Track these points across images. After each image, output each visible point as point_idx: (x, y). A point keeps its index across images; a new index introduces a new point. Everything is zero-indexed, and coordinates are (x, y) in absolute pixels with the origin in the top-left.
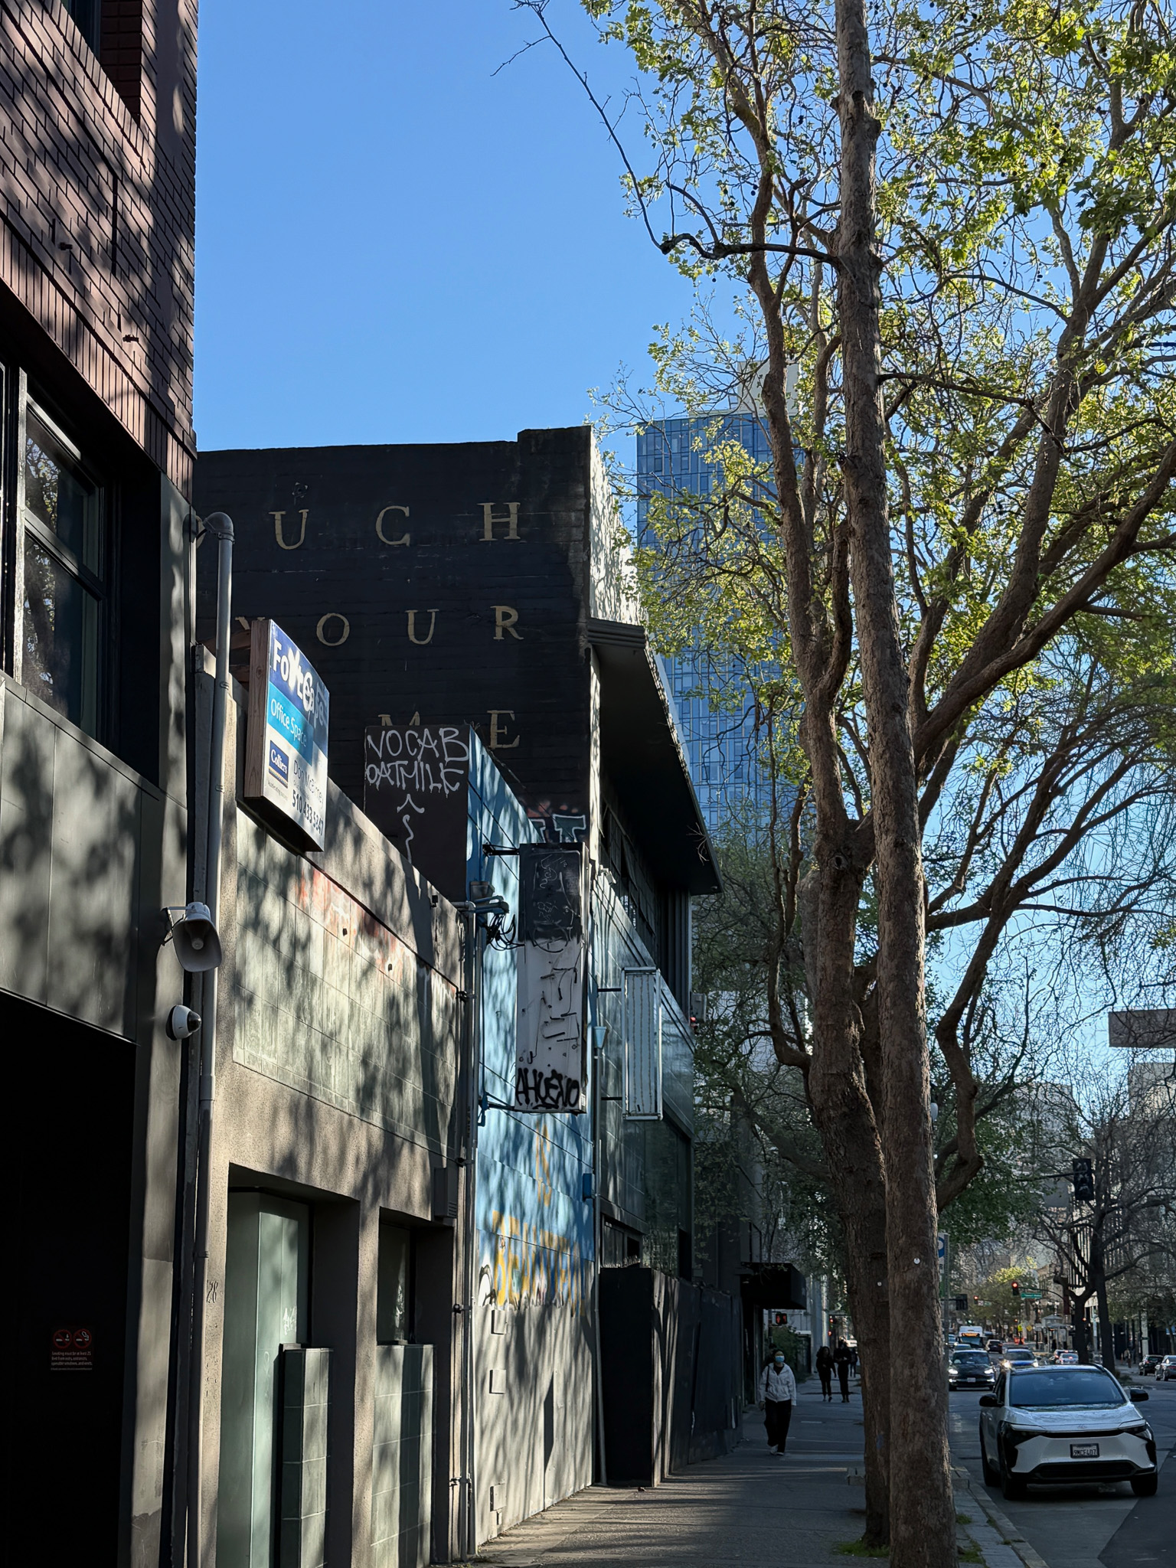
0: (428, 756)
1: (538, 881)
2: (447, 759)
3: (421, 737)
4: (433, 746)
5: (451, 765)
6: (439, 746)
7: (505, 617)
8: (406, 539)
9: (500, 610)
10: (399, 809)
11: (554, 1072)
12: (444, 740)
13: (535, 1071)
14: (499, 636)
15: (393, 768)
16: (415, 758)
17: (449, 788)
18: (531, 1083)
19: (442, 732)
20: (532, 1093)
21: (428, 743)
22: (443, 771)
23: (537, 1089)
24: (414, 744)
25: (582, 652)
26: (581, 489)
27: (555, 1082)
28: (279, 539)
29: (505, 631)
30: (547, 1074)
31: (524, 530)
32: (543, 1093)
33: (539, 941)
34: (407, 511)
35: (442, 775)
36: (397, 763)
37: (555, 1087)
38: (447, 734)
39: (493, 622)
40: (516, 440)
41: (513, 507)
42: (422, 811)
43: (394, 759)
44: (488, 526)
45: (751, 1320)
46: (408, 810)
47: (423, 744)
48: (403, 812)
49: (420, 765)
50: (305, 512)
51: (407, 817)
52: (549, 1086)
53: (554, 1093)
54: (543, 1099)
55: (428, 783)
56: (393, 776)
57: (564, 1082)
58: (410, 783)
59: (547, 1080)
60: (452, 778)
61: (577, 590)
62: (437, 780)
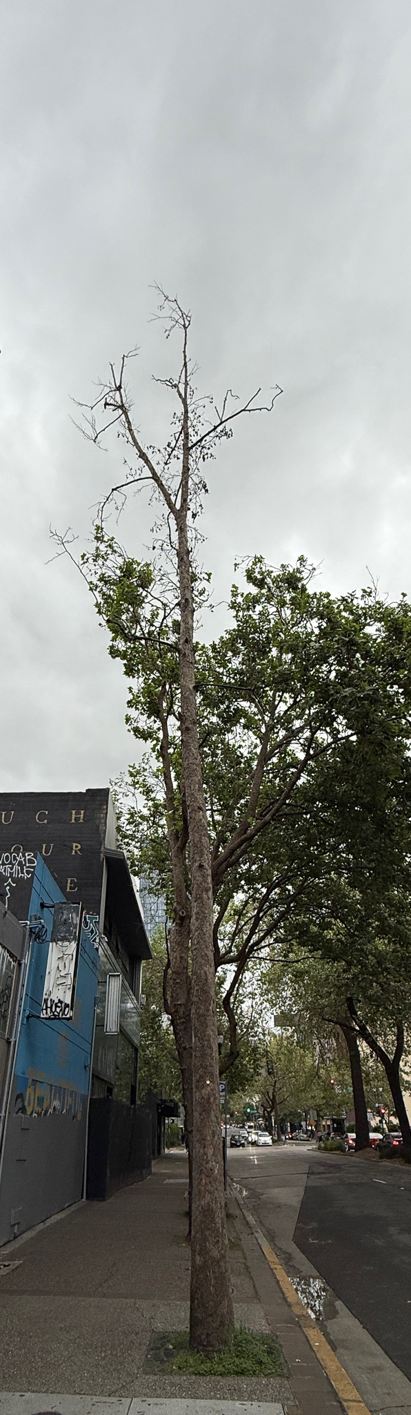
0: (20, 864)
1: (61, 917)
2: (27, 865)
3: (18, 856)
4: (22, 859)
5: (29, 867)
6: (25, 860)
7: (76, 846)
8: (46, 821)
9: (74, 845)
10: (5, 884)
11: (59, 1000)
12: (27, 858)
13: (51, 1000)
14: (73, 853)
15: (5, 868)
16: (15, 864)
17: (26, 876)
18: (49, 1005)
19: (26, 854)
20: (49, 1010)
21: (20, 858)
22: (25, 869)
23: (51, 1008)
24: (15, 858)
25: (101, 859)
26: (105, 807)
27: (59, 1005)
28: (3, 821)
29: (76, 852)
30: (56, 1001)
31: (85, 819)
32: (54, 1010)
33: (59, 942)
34: (47, 812)
35: (25, 871)
36: (7, 866)
37: (59, 1007)
38: (28, 855)
39: (72, 849)
40: (85, 791)
41: (82, 812)
42: (14, 885)
43: (6, 865)
44: (73, 818)
45: (160, 1122)
46: (9, 884)
47: (18, 859)
48: (7, 886)
49: (16, 867)
50: (13, 812)
51: (8, 888)
52: (56, 1006)
53: (58, 1010)
54: (53, 1013)
55: (18, 874)
56: (5, 871)
57: (63, 1005)
58: (11, 874)
59: (56, 1004)
60: (28, 872)
61: (101, 842)
62: (22, 873)
